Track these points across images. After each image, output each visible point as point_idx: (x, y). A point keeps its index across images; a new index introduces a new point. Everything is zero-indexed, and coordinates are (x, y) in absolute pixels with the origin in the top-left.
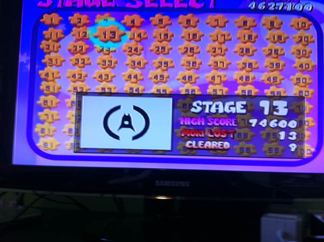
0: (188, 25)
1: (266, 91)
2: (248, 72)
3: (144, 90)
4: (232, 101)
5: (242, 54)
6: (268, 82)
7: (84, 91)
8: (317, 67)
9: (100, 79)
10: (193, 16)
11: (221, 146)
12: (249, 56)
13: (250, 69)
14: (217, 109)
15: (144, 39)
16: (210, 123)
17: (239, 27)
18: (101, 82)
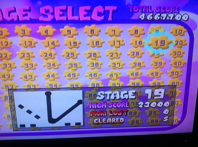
0: (92, 34)
1: (150, 82)
2: (138, 69)
3: (61, 85)
4: (126, 90)
5: (133, 56)
6: (152, 76)
7: (14, 88)
8: (187, 63)
9: (25, 79)
10: (96, 27)
11: (118, 121)
12: (138, 58)
13: (139, 67)
14: (115, 96)
15: (56, 46)
16: (110, 106)
17: (132, 35)
18: (27, 81)
